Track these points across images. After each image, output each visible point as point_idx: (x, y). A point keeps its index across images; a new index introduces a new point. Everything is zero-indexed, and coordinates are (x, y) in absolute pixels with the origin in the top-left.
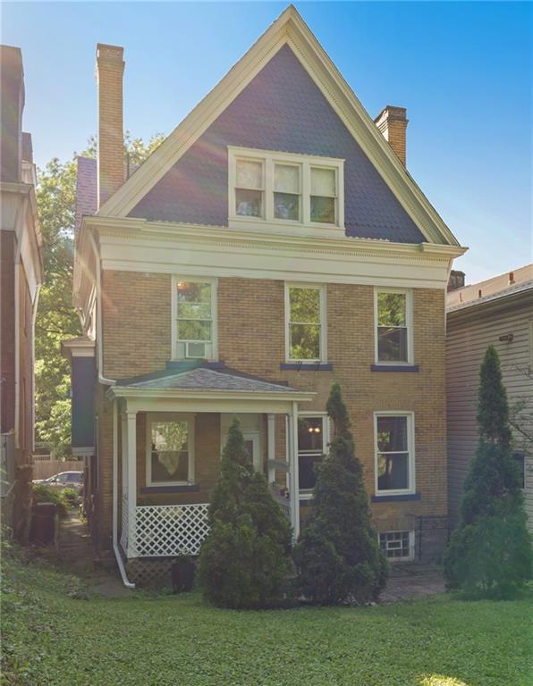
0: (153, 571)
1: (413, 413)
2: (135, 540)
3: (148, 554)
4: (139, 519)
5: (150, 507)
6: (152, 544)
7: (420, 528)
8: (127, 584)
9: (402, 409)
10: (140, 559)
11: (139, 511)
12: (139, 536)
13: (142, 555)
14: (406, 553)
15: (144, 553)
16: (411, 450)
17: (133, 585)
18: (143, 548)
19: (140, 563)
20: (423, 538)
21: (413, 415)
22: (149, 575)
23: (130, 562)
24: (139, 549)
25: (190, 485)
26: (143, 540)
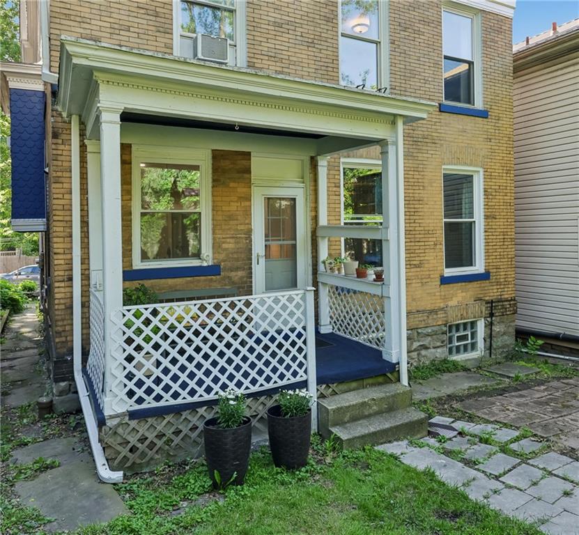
0: (161, 436)
1: (481, 170)
2: (121, 376)
3: (150, 403)
4: (130, 333)
5: (151, 307)
6: (158, 381)
7: (492, 315)
8: (105, 472)
9: (471, 165)
10: (133, 415)
11: (129, 316)
12: (130, 367)
13: (137, 407)
14: (474, 346)
15: (140, 401)
16: (479, 217)
17: (118, 476)
18: (140, 393)
19: (133, 423)
20: (493, 328)
21: (482, 173)
22: (152, 445)
23: (110, 423)
24: (131, 394)
25: (205, 264)
26: (139, 375)
